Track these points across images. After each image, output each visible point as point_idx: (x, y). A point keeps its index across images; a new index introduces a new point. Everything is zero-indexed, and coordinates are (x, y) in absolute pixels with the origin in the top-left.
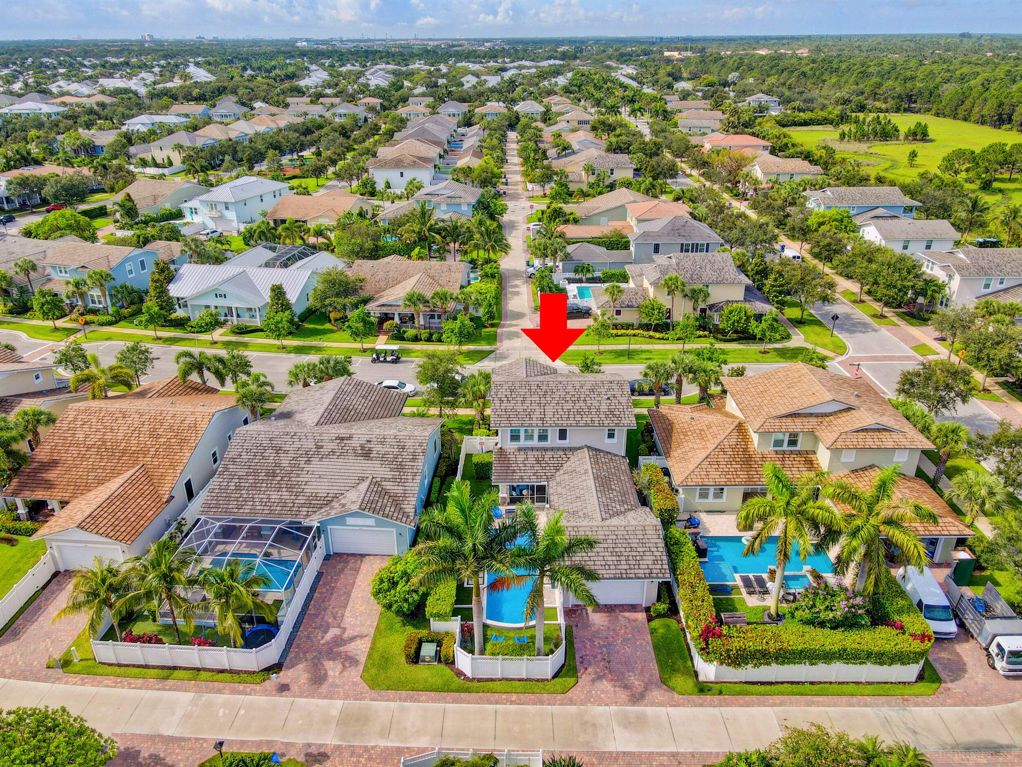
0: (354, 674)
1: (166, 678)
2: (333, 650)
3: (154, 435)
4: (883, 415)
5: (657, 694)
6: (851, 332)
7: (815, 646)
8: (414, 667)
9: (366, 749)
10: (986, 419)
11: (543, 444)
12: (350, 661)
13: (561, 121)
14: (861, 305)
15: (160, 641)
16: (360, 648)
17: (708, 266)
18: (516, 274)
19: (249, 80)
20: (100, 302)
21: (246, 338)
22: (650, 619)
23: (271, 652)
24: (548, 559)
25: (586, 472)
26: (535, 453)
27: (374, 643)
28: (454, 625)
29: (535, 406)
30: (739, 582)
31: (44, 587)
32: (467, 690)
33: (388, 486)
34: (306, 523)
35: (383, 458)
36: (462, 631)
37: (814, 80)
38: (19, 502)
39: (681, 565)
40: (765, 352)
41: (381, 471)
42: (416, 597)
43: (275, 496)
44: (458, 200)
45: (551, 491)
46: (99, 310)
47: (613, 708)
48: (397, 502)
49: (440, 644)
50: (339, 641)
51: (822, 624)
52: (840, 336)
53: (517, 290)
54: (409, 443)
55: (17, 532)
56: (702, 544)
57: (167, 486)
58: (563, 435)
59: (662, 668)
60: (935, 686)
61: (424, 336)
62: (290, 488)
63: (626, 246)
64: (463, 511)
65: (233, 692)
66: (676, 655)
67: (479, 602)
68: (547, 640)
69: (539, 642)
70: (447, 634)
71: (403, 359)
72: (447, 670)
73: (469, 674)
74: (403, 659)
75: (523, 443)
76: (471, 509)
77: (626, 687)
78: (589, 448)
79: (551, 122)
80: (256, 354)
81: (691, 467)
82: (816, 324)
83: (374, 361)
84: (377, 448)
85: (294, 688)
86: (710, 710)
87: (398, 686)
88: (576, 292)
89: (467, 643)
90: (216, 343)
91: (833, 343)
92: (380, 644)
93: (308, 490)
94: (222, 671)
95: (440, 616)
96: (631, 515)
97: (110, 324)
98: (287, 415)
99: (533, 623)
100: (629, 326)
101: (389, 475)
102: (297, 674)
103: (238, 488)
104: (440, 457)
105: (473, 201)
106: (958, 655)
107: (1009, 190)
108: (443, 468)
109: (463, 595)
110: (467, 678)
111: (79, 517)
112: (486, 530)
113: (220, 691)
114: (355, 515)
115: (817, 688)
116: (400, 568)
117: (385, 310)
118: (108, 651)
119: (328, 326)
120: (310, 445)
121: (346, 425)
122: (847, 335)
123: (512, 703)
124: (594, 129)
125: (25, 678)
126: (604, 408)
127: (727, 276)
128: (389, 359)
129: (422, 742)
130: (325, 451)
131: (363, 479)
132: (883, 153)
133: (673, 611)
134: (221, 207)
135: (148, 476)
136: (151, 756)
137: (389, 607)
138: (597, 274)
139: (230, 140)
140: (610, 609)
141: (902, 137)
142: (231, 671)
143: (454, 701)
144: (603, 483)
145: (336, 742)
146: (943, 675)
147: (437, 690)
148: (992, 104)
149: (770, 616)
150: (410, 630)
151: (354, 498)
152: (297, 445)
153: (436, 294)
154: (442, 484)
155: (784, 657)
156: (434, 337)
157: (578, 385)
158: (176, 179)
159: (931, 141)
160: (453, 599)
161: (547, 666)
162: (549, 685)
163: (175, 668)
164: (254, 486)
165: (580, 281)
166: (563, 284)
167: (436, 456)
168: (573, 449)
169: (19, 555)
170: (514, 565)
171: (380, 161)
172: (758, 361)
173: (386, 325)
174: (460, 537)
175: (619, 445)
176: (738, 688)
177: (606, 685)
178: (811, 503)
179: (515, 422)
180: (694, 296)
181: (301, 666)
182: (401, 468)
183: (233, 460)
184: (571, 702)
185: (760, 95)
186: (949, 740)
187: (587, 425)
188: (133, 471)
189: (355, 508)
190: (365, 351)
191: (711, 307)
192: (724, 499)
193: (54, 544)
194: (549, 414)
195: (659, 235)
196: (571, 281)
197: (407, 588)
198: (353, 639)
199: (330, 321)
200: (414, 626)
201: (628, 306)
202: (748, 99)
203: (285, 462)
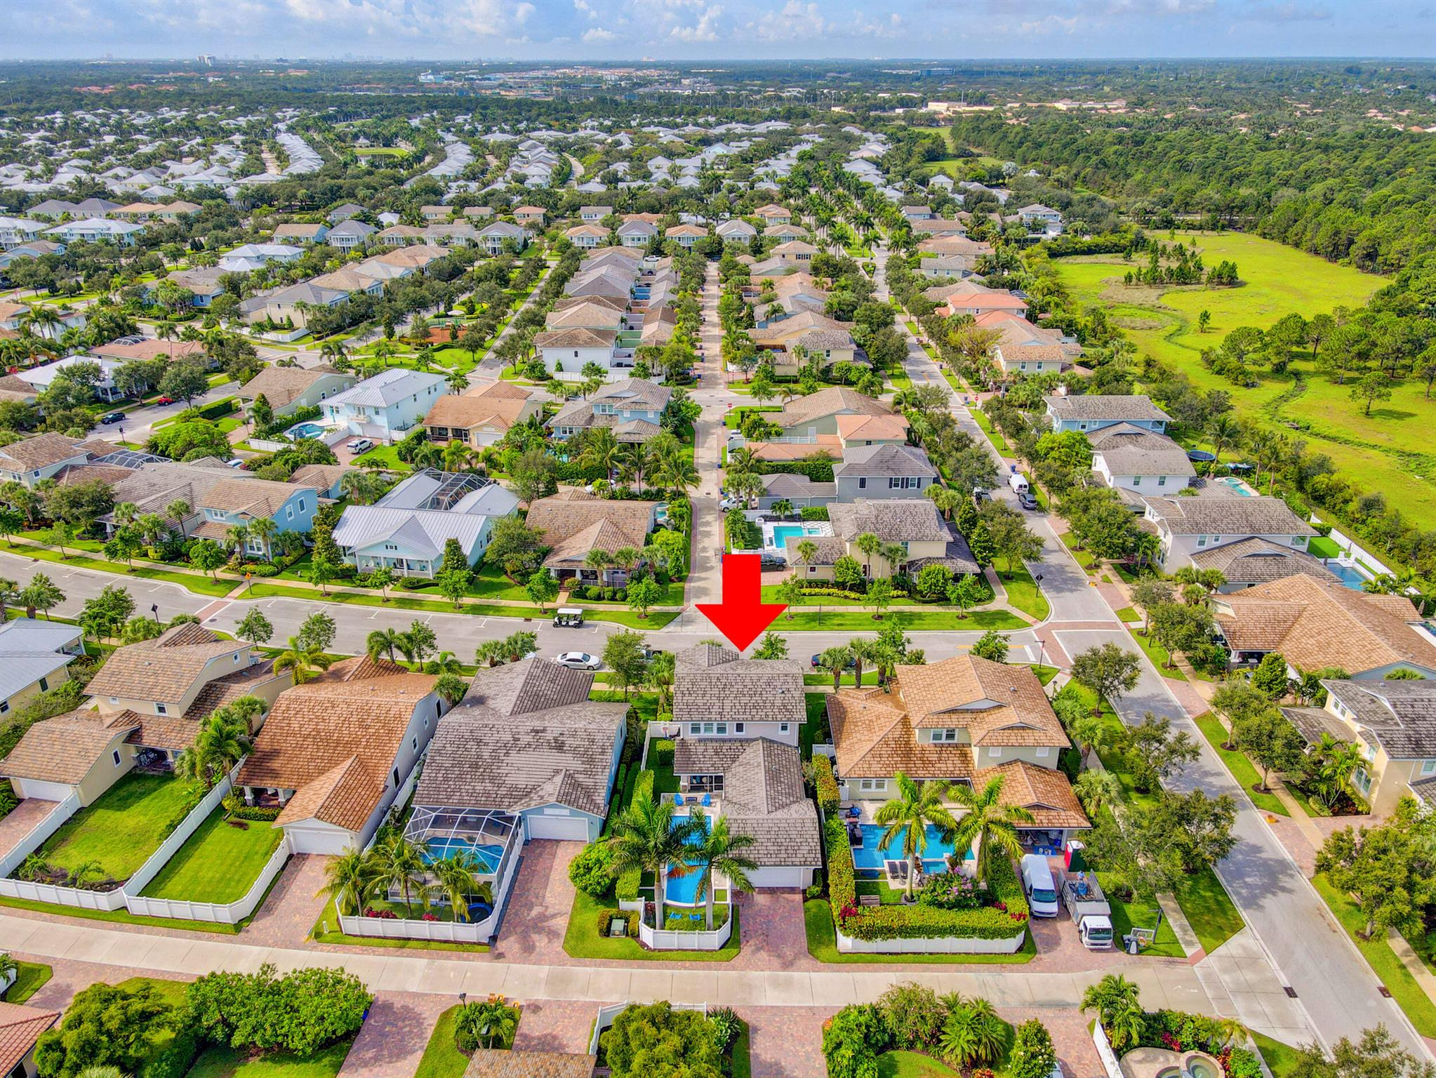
0: (558, 945)
1: (402, 947)
2: (539, 925)
3: (362, 725)
4: (1031, 711)
5: (804, 962)
6: (1059, 590)
7: (931, 923)
8: (605, 940)
9: (570, 1003)
10: (1163, 700)
11: (721, 735)
12: (553, 934)
13: (775, 254)
14: (1080, 553)
15: (394, 917)
16: (561, 923)
17: (909, 520)
18: (709, 506)
19: (370, 173)
20: (259, 549)
21: (419, 595)
22: (805, 900)
23: (488, 925)
24: (714, 852)
25: (759, 765)
26: (715, 744)
27: (571, 919)
28: (639, 905)
29: (714, 700)
30: (887, 868)
31: (283, 868)
32: (650, 958)
33: (581, 778)
34: (509, 813)
35: (574, 750)
36: (646, 909)
37: (1116, 172)
38: (247, 790)
39: (834, 854)
40: (963, 617)
41: (574, 764)
42: (607, 881)
43: (479, 787)
44: (643, 406)
45: (726, 782)
46: (258, 559)
47: (767, 973)
48: (589, 793)
49: (627, 921)
50: (543, 917)
51: (941, 905)
52: (1046, 595)
53: (707, 529)
54: (599, 737)
55: (246, 816)
56: (858, 833)
57: (381, 778)
58: (740, 728)
59: (809, 942)
60: (1030, 956)
61: (608, 595)
62: (492, 780)
63: (830, 478)
64: (647, 814)
65: (459, 958)
66: (824, 931)
67: (660, 886)
68: (715, 917)
69: (710, 919)
70: (633, 912)
71: (586, 622)
72: (633, 942)
73: (651, 946)
74: (597, 932)
75: (703, 734)
76: (653, 812)
77: (779, 956)
78: (763, 739)
79: (763, 256)
80: (432, 614)
81: (856, 759)
82: (1024, 580)
83: (555, 625)
84: (569, 741)
85: (508, 955)
86: (845, 974)
87: (593, 955)
88: (772, 534)
89: (650, 919)
90: (388, 600)
91: (1036, 604)
92: (577, 921)
93: (509, 781)
94: (446, 942)
95: (628, 897)
96: (795, 807)
97: (273, 575)
98: (479, 701)
99: (703, 903)
100: (824, 584)
101: (581, 767)
102: (508, 945)
103: (446, 779)
104: (626, 742)
105: (661, 408)
106: (1057, 931)
107: (1307, 373)
108: (629, 753)
109: (647, 878)
110: (649, 949)
111: (314, 807)
112: (665, 830)
113: (448, 958)
114: (552, 806)
115: (935, 958)
116: (594, 855)
117: (565, 566)
118: (355, 924)
119: (504, 579)
120: (507, 737)
121: (537, 714)
122: (1054, 594)
123: (686, 968)
124: (816, 271)
125: (286, 947)
126: (778, 702)
127: (927, 531)
128: (571, 623)
129: (614, 998)
130: (522, 743)
131: (557, 772)
132: (1174, 306)
133: (825, 894)
134: (371, 412)
135: (363, 766)
136: (403, 1007)
137: (585, 889)
138: (797, 511)
139: (363, 292)
140: (772, 891)
141: (1204, 278)
142: (455, 942)
143: (639, 967)
144: (773, 777)
145: (545, 998)
146: (1039, 947)
147: (625, 958)
148: (1326, 229)
149: (906, 898)
150: (601, 908)
151: (551, 789)
152: (496, 737)
153: (621, 553)
154: (628, 770)
155: (907, 932)
156: (618, 596)
157: (755, 678)
158: (299, 347)
159: (1242, 284)
160: (638, 883)
161: (715, 939)
162: (716, 955)
163: (409, 939)
164: (460, 777)
165: (778, 519)
166: (759, 522)
167: (621, 742)
168: (749, 741)
169: (253, 839)
170: (687, 859)
171: (550, 336)
172: (953, 628)
173: (568, 582)
174: (645, 836)
175: (791, 737)
176: (869, 957)
177: (763, 955)
178: (930, 807)
179: (696, 716)
180: (890, 554)
181: (512, 939)
182: (591, 761)
183: (438, 751)
184: (734, 969)
185: (1037, 207)
186: (1029, 998)
187: (761, 720)
188: (350, 761)
189: (553, 800)
190: (545, 612)
191: (912, 563)
192: (886, 789)
193: (291, 831)
194: (727, 709)
195: (865, 468)
196: (767, 519)
197: (599, 873)
198: (554, 916)
199: (506, 573)
200: (606, 905)
201: (823, 563)
202: (1022, 212)
203: (486, 755)
